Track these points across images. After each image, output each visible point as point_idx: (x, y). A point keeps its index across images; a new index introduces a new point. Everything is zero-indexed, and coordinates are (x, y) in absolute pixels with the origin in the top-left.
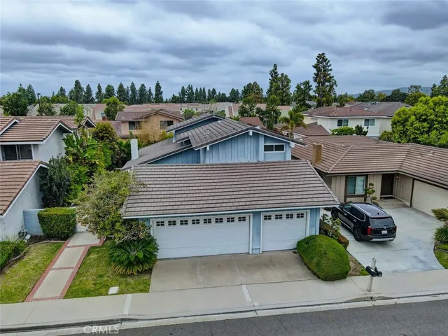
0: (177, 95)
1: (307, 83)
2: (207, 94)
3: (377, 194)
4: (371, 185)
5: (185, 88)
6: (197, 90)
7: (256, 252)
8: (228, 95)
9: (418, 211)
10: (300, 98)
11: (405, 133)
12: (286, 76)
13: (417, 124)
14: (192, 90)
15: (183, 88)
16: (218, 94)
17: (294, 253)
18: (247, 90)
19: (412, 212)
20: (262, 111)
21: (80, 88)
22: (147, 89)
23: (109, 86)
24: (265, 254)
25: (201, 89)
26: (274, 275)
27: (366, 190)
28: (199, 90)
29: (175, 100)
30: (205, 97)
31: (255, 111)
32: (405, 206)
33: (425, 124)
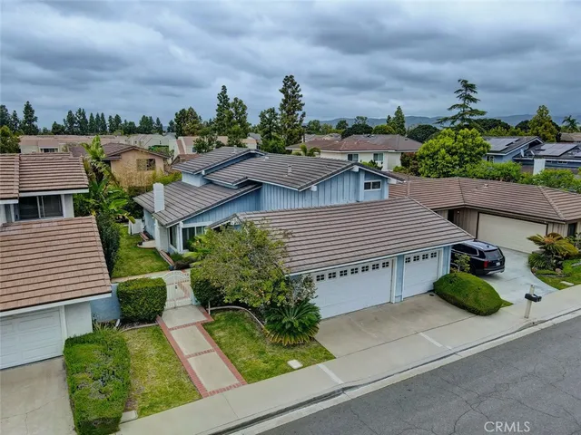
0: (62, 123)
1: (272, 111)
2: (107, 122)
5: (74, 113)
6: (92, 117)
7: (399, 300)
8: (137, 125)
10: (266, 129)
11: (435, 167)
12: (241, 102)
13: (448, 158)
14: (84, 117)
15: (70, 112)
16: (123, 122)
17: (431, 295)
18: (180, 118)
22: (11, 113)
24: (407, 301)
25: (98, 115)
28: (95, 117)
29: (57, 130)
30: (104, 127)
31: (215, 145)
33: (456, 157)
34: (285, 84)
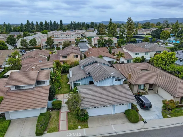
2: (81, 24)
3: (147, 90)
4: (146, 87)
5: (72, 22)
7: (114, 114)
9: (159, 95)
14: (75, 23)
15: (71, 22)
16: (86, 24)
17: (124, 113)
19: (158, 96)
20: (106, 40)
21: (29, 23)
22: (57, 23)
23: (41, 22)
24: (116, 114)
26: (119, 121)
27: (144, 88)
28: (78, 22)
31: (104, 40)
32: (156, 93)
33: (164, 62)
34: (128, 20)
